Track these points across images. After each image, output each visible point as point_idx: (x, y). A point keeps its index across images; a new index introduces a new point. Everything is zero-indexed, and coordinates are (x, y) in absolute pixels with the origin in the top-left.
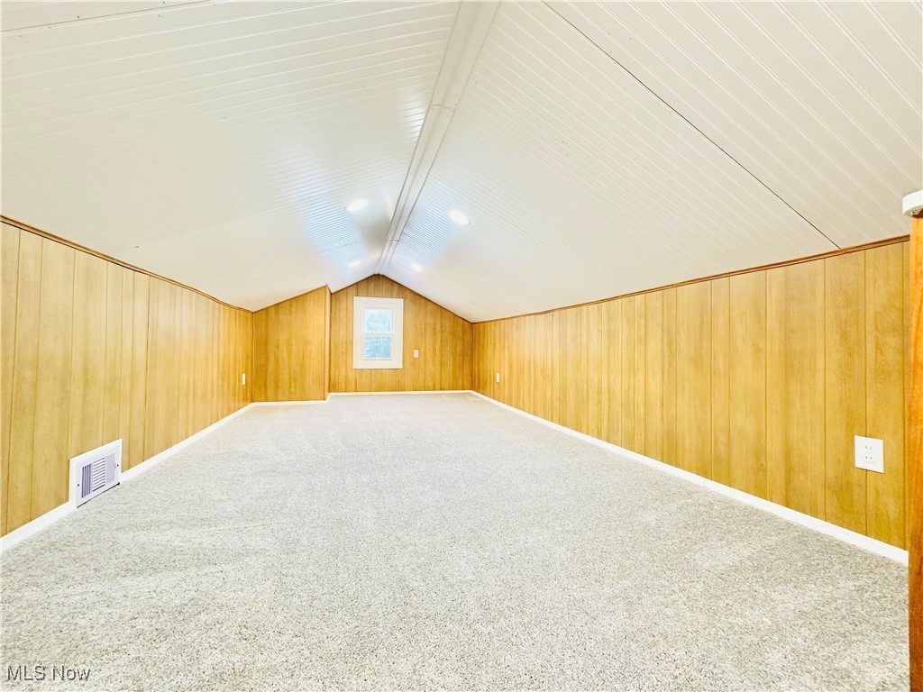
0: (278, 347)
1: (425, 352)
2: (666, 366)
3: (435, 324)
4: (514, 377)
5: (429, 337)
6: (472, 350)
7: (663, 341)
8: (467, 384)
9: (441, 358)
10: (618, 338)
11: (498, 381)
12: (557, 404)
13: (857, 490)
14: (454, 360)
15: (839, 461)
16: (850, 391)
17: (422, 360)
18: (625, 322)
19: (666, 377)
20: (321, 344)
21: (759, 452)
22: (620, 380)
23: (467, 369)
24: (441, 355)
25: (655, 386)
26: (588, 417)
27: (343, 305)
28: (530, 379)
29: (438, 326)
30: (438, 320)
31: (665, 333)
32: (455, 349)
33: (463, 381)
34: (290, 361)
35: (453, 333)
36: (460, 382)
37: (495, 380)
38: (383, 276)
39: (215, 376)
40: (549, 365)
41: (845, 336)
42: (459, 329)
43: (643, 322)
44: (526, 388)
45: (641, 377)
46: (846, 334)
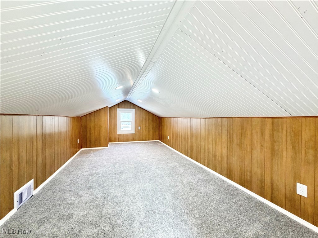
0: (90, 128)
1: (143, 128)
2: (229, 145)
3: (146, 117)
4: (174, 138)
5: (144, 122)
6: (159, 127)
7: (227, 136)
8: (158, 138)
9: (148, 129)
10: (211, 132)
11: (168, 139)
12: (189, 151)
13: (297, 202)
14: (153, 130)
15: (291, 190)
16: (295, 167)
17: (142, 130)
18: (214, 127)
19: (228, 149)
20: (106, 127)
21: (262, 181)
22: (212, 147)
23: (157, 133)
24: (148, 128)
25: (225, 151)
26: (200, 157)
27: (114, 111)
28: (180, 140)
29: (147, 118)
30: (147, 116)
31: (229, 134)
32: (153, 126)
33: (156, 137)
34: (95, 133)
35: (153, 121)
36: (155, 137)
37: (167, 138)
38: (128, 101)
39: (68, 144)
40: (187, 137)
41: (294, 147)
42: (155, 119)
43: (220, 128)
44: (178, 143)
45: (219, 147)
46: (294, 146)
